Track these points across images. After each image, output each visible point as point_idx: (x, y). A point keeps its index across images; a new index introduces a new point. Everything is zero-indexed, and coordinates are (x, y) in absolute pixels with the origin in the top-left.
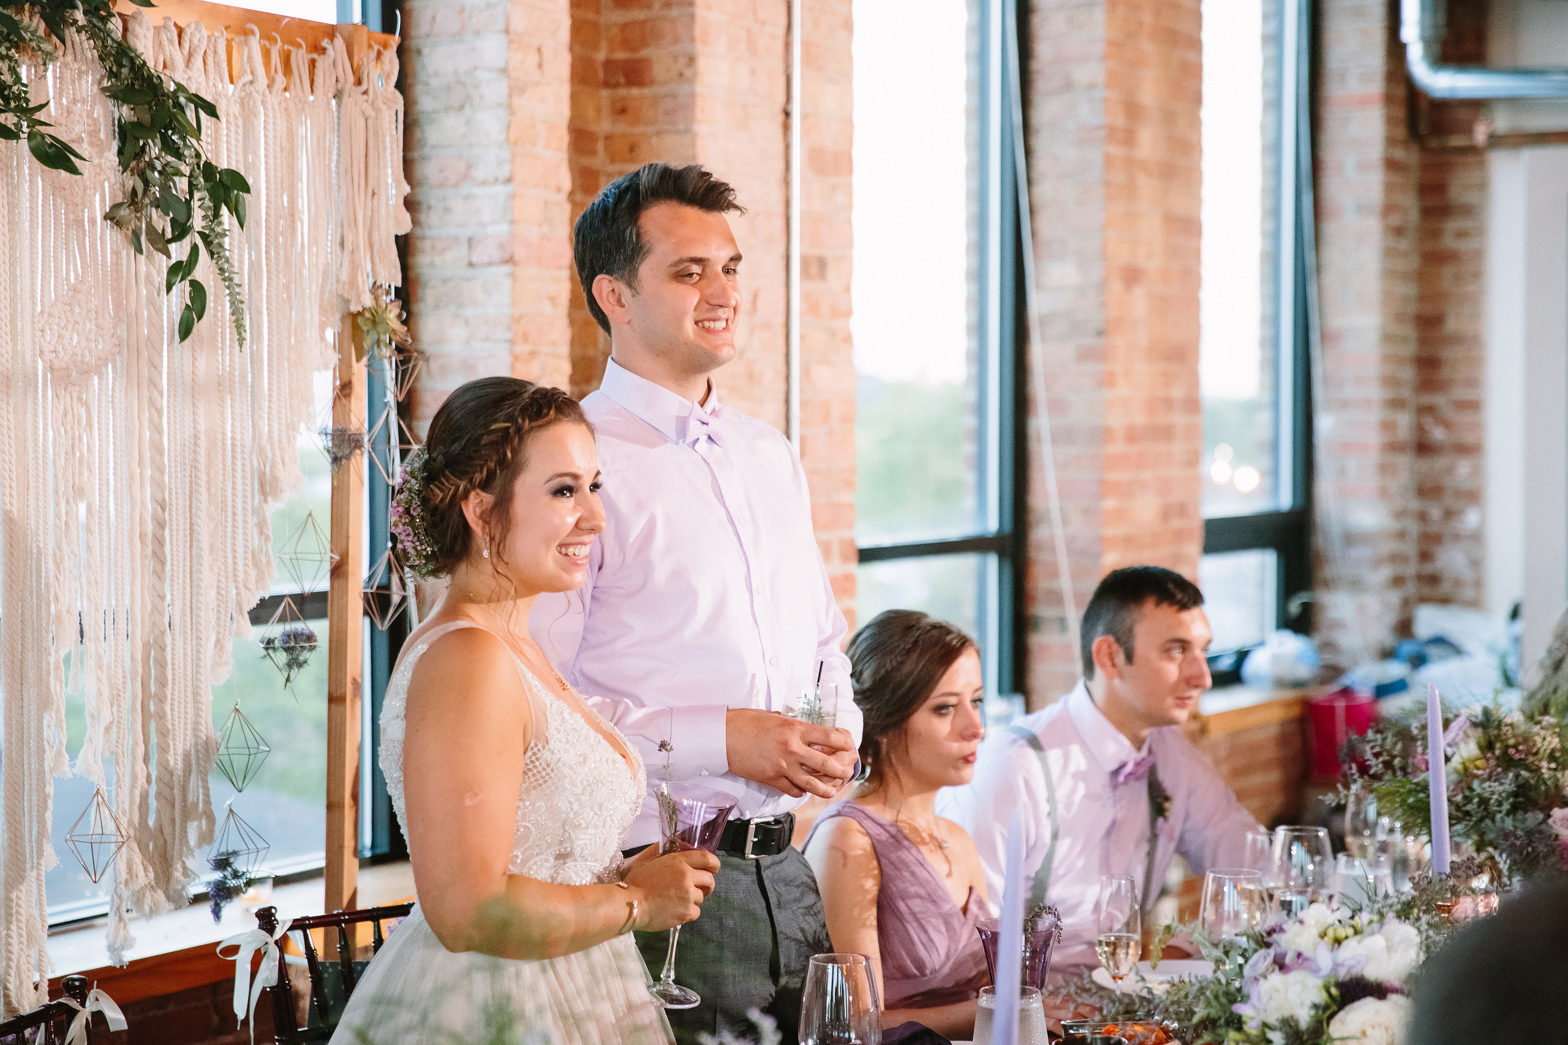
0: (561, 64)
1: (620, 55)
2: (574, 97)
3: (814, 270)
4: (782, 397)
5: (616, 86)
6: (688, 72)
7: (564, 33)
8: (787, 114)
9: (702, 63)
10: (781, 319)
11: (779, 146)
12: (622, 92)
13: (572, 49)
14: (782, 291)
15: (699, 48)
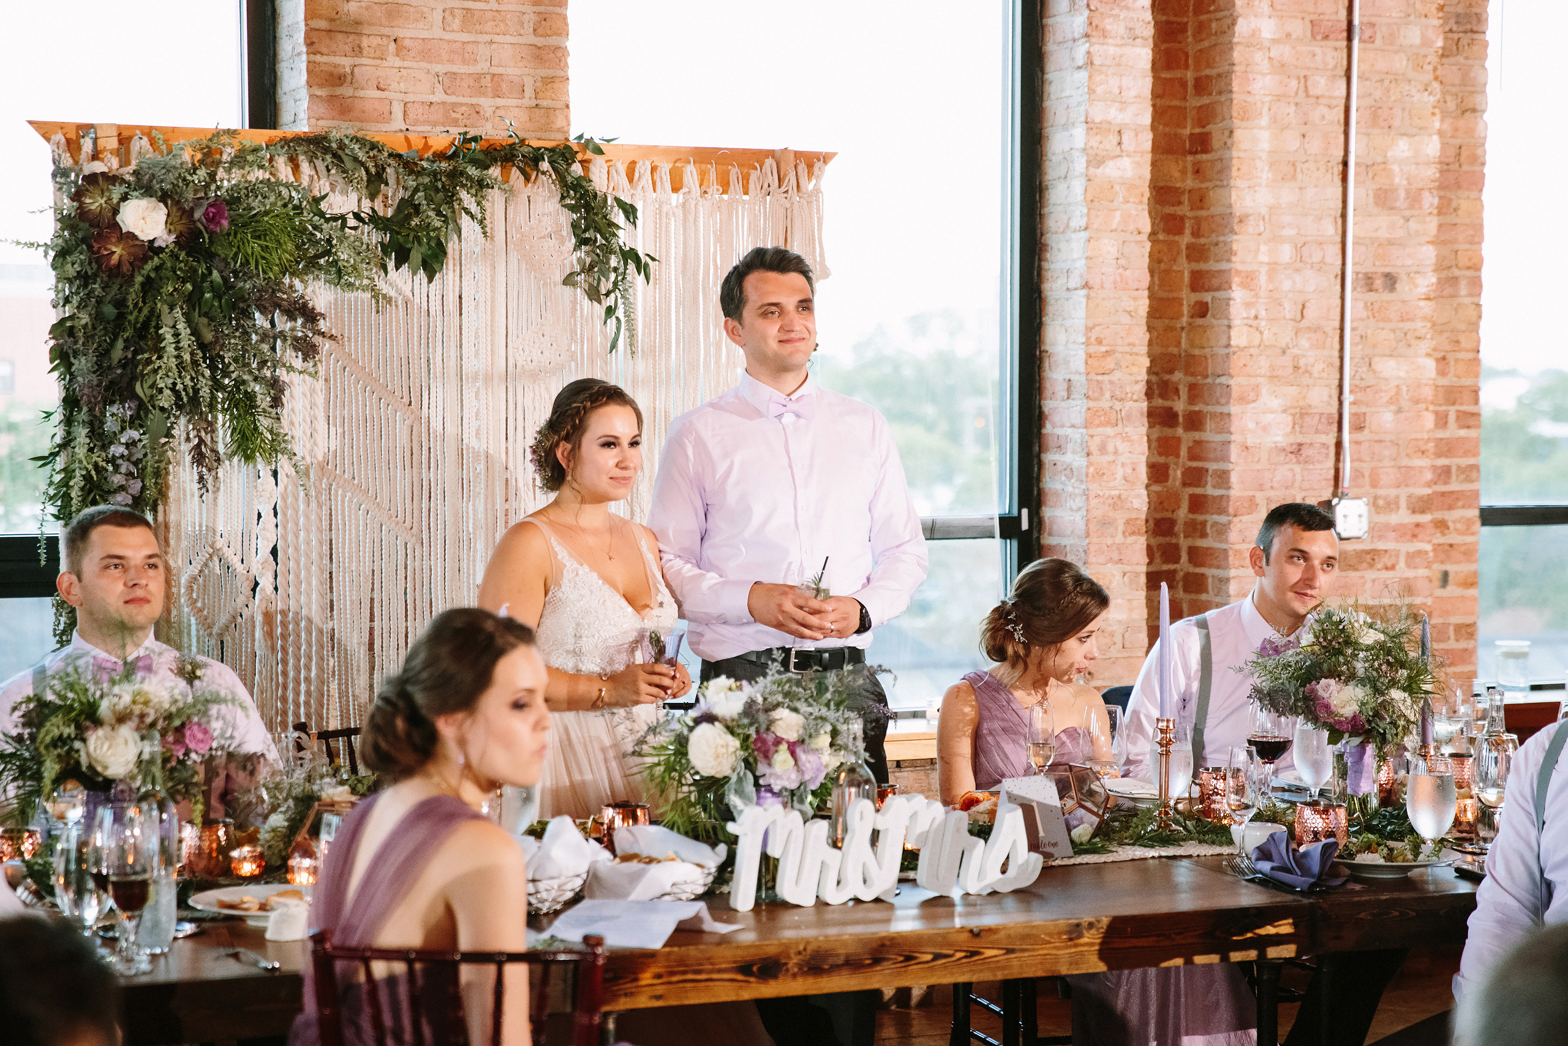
0: (1146, 140)
1: (1198, 130)
2: (1154, 164)
3: (1378, 283)
4: (1337, 382)
5: (1196, 153)
6: (1229, 142)
7: (1147, 119)
8: (1345, 164)
9: (1238, 134)
10: (1337, 324)
11: (1340, 189)
12: (1199, 156)
13: (1153, 128)
14: (1339, 302)
15: (1236, 122)
